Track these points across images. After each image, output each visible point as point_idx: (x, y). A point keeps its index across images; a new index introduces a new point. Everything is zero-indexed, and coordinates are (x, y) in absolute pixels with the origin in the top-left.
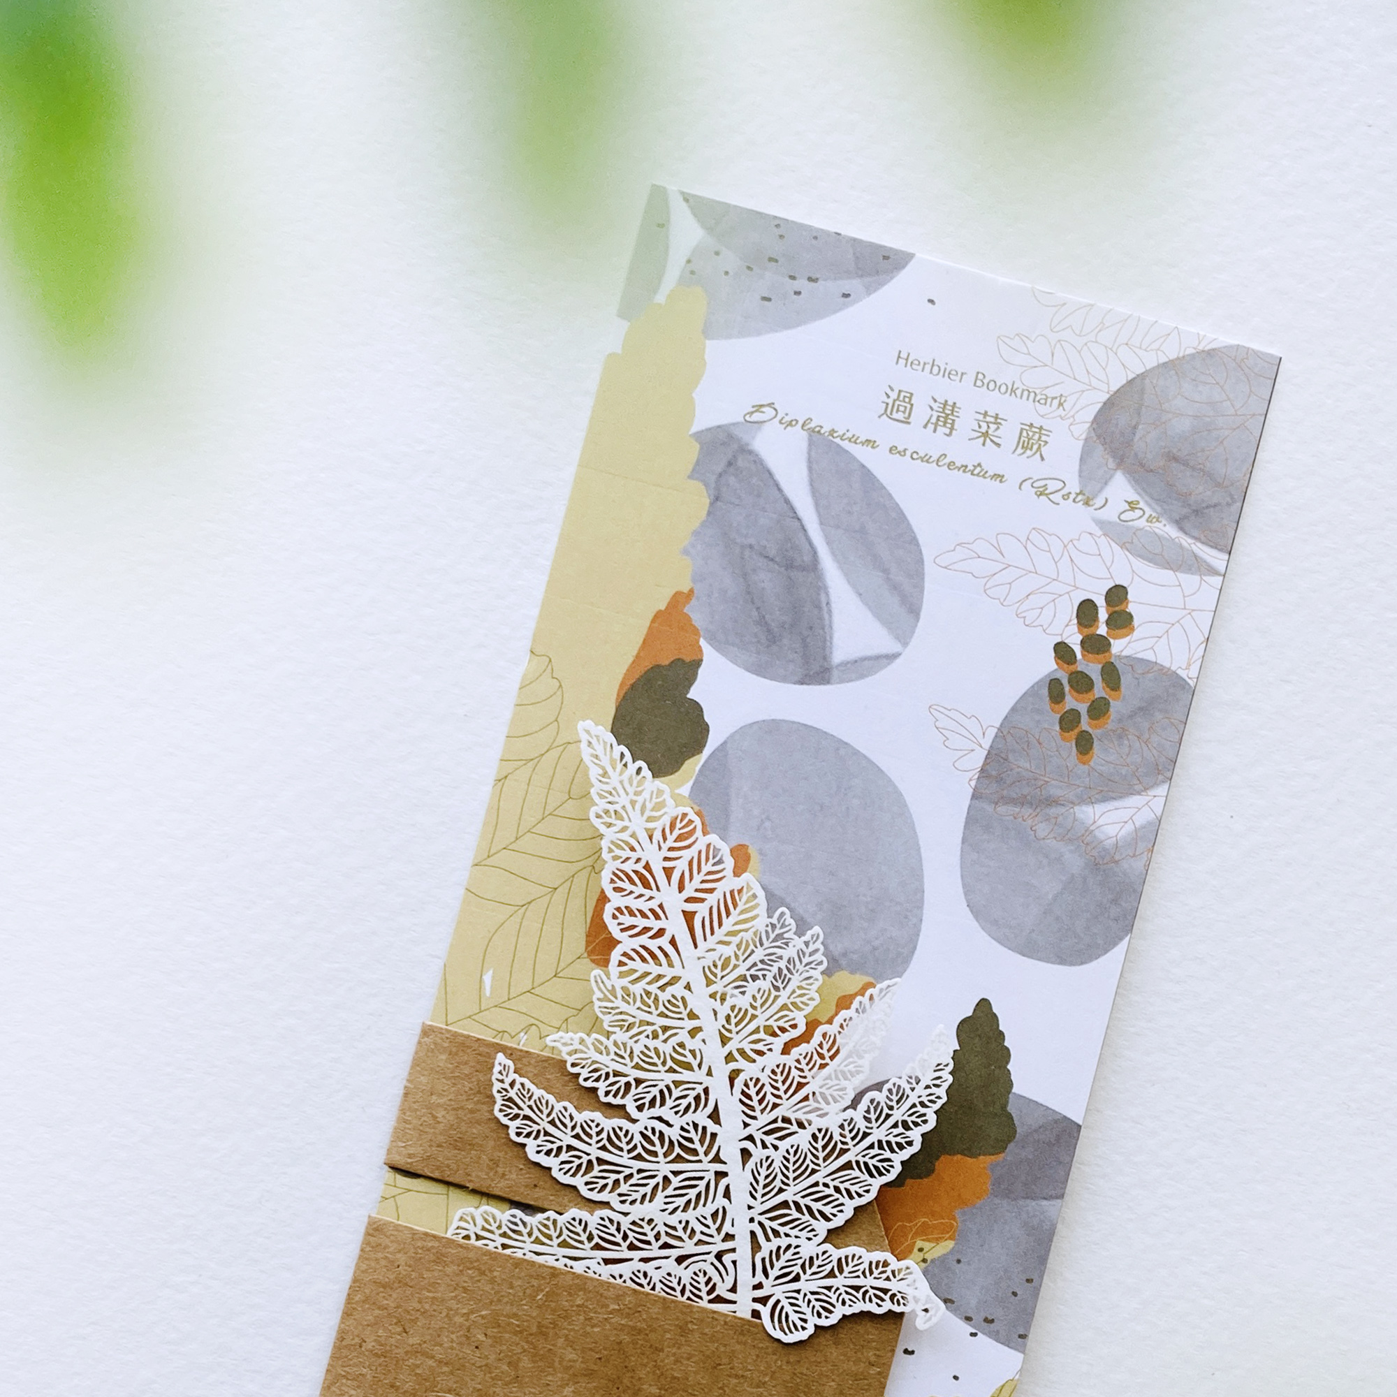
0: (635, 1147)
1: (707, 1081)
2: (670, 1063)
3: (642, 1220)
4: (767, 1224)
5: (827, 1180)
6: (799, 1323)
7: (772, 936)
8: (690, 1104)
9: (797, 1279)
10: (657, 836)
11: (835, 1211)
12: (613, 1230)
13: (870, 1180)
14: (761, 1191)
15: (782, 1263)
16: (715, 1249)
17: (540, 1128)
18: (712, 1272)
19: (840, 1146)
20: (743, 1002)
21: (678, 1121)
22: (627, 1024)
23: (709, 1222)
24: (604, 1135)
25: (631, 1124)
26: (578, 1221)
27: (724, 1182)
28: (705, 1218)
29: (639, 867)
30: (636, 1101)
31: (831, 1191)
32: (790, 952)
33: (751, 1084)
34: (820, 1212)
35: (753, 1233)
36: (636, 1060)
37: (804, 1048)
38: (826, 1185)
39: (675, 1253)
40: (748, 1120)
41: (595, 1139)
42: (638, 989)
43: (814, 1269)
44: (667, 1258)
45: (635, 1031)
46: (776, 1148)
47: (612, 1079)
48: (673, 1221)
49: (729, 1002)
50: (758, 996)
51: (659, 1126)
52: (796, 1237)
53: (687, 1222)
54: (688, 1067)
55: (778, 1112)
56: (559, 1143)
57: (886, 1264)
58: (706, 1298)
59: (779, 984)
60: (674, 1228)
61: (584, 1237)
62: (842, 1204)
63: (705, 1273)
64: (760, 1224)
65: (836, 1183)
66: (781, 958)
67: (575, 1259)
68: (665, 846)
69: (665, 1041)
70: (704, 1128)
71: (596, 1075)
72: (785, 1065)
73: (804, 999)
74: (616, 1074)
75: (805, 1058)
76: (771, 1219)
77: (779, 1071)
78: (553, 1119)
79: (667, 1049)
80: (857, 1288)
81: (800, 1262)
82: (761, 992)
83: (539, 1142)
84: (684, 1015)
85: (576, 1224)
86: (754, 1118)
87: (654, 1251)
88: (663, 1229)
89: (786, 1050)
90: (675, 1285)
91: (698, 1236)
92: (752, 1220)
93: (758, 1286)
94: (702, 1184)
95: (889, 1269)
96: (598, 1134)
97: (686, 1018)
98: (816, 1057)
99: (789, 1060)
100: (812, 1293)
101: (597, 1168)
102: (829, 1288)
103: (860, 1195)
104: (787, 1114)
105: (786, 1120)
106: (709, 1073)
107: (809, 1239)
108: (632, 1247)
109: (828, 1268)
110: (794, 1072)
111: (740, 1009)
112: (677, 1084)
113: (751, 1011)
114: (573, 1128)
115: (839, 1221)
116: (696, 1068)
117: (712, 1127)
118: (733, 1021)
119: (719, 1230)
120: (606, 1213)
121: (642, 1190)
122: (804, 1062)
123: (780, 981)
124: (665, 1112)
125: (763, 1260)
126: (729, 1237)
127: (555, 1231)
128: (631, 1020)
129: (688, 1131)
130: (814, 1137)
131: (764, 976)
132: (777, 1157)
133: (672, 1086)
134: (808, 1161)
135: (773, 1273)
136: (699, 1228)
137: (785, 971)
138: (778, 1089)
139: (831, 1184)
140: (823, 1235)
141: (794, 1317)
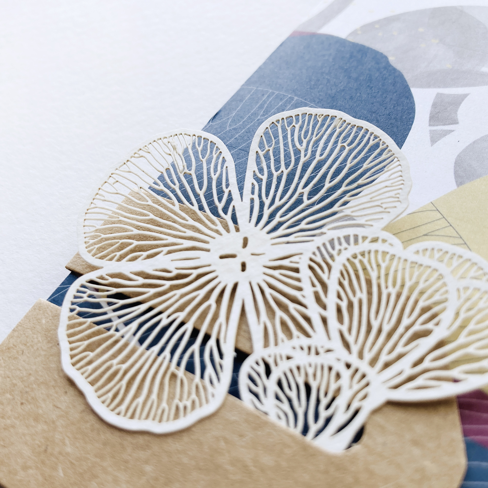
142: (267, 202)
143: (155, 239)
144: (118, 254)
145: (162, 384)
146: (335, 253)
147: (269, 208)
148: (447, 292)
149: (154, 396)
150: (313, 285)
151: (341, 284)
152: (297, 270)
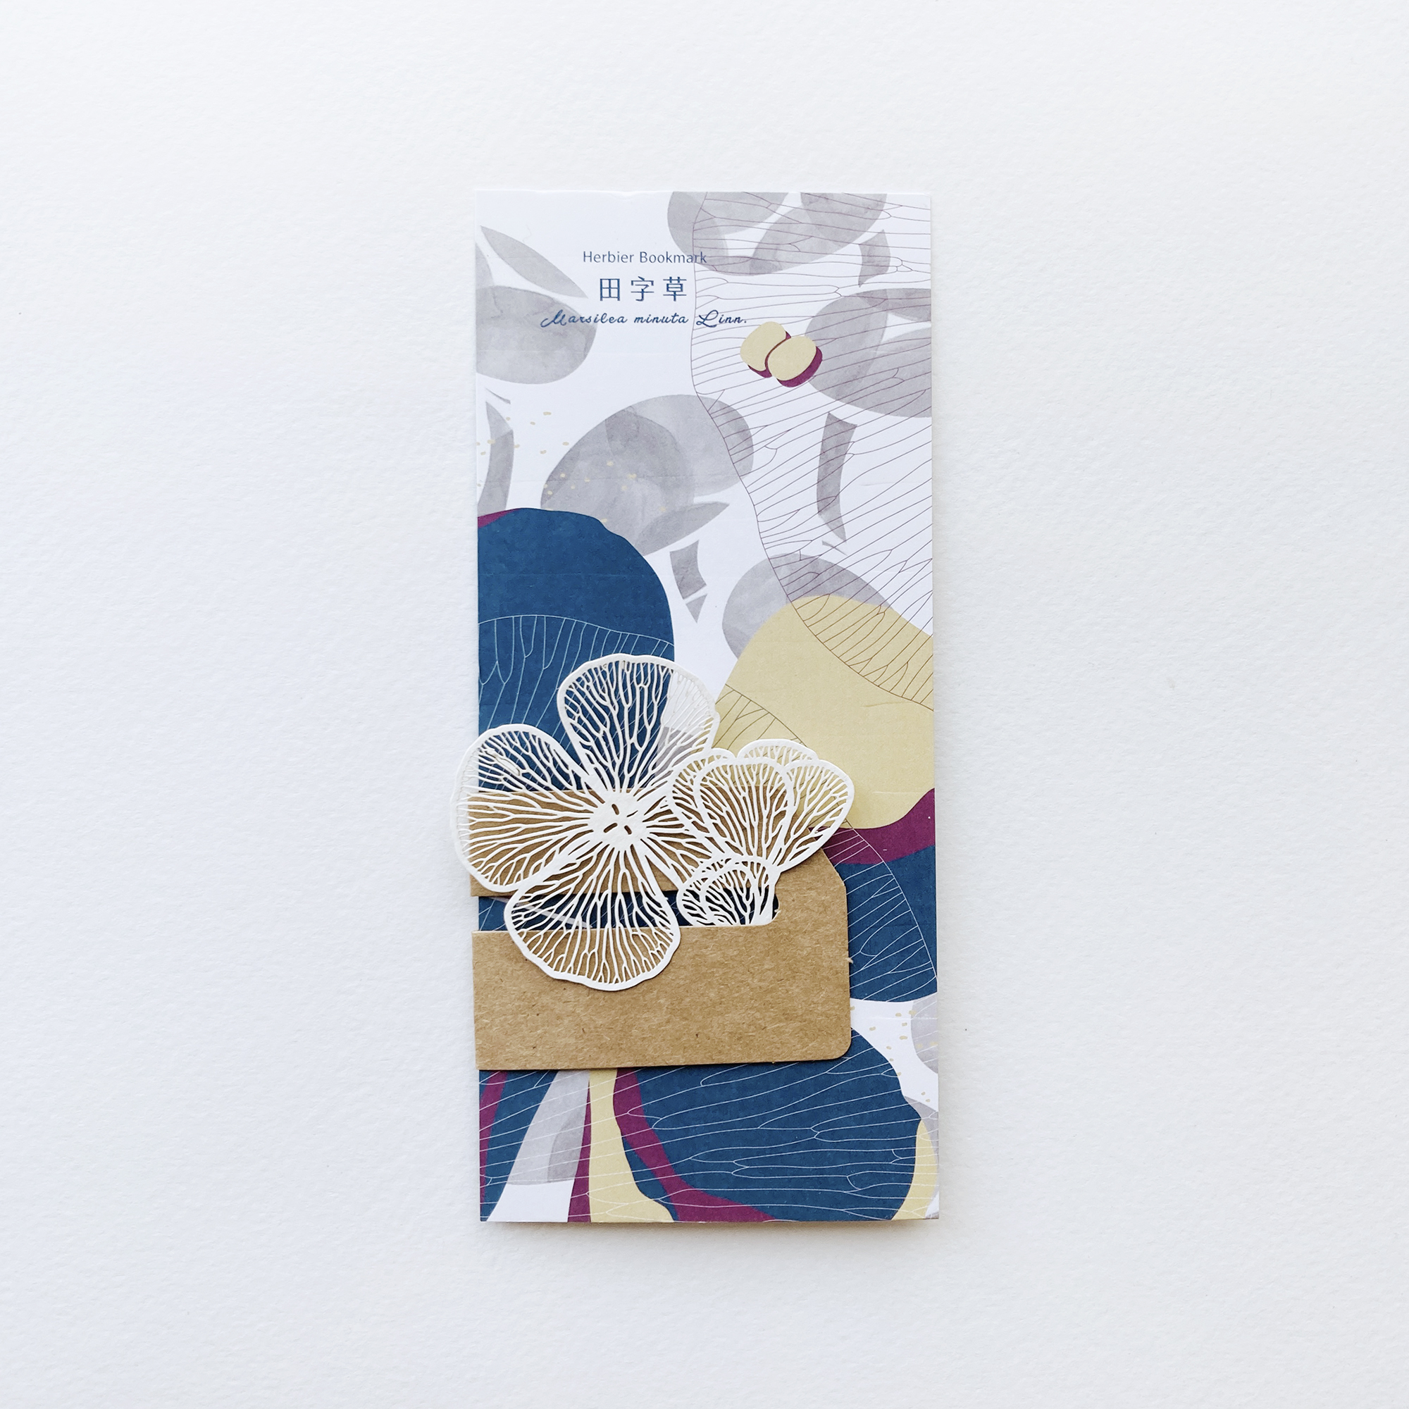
142: (609, 765)
143: (541, 843)
144: (521, 872)
145: (631, 946)
146: (689, 784)
147: (614, 768)
148: (781, 778)
149: (632, 957)
150: (689, 818)
151: (707, 807)
152: (669, 812)
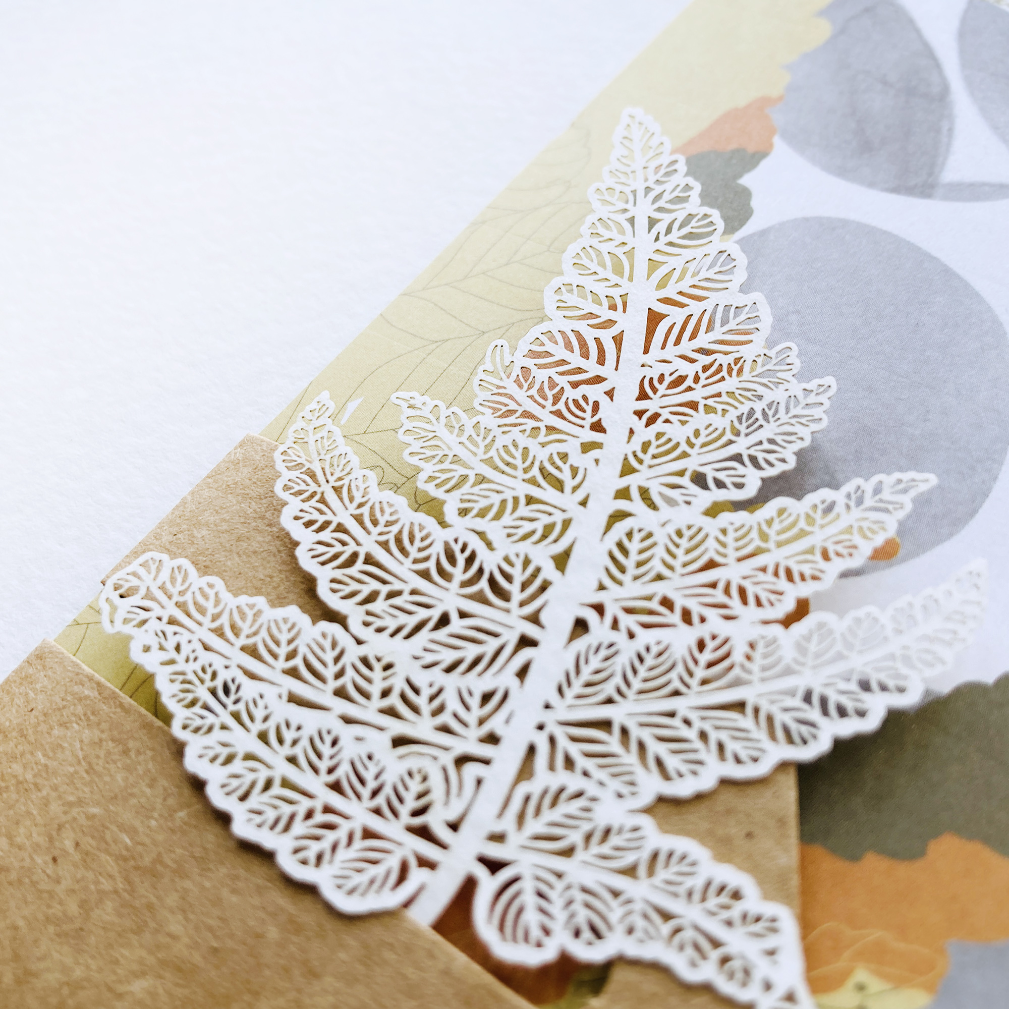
0: (427, 559)
1: (574, 511)
2: (535, 471)
3: (379, 660)
4: (563, 743)
5: (693, 716)
6: (535, 933)
7: (759, 370)
8: (533, 532)
9: (568, 852)
10: (661, 227)
11: (684, 768)
12: (329, 656)
13: (766, 743)
14: (577, 687)
15: (555, 815)
16: (461, 747)
17: (319, 490)
18: (436, 782)
19: (736, 671)
20: (677, 432)
21: (504, 547)
22: (504, 409)
23: (474, 702)
24: (395, 529)
25: (438, 527)
26: (289, 625)
27: (526, 653)
28: (471, 694)
29: (619, 252)
30: (462, 501)
31: (691, 734)
32: (778, 395)
33: (637, 537)
34: (659, 763)
35: (532, 750)
36: (492, 453)
37: (742, 517)
38: (687, 722)
39: (397, 728)
40: (607, 582)
41: (380, 528)
42: (542, 376)
43: (606, 849)
44: (381, 729)
45: (511, 420)
46: (631, 636)
47: (446, 465)
48: (421, 679)
49: (659, 426)
50: (703, 433)
51: (475, 543)
52: (601, 784)
53: (440, 691)
54: (559, 485)
55: (661, 589)
56: (329, 516)
57: (736, 895)
58: (406, 819)
59: (742, 429)
60: (417, 691)
61: (283, 651)
62: (700, 763)
63: (425, 779)
64: (552, 740)
65: (707, 727)
66: (760, 397)
67: (252, 676)
68: (663, 239)
69: (543, 445)
70: (538, 570)
71: (429, 453)
72: (700, 530)
73: (771, 457)
74: (456, 460)
75: (736, 530)
76: (574, 739)
77: (687, 534)
78: (341, 487)
79: (542, 455)
80: (667, 916)
81: (586, 827)
82: (711, 429)
83: (305, 507)
84: (588, 423)
85: (285, 628)
86: (620, 583)
87: (369, 711)
88: (399, 684)
89: (713, 511)
90: (368, 776)
91: (445, 718)
92: (541, 727)
93: (498, 838)
94: (492, 645)
95: (738, 908)
96: (389, 524)
97: (588, 426)
98: (754, 534)
99: (712, 526)
100: (585, 890)
101: (359, 565)
102: (616, 894)
103: (738, 760)
104: (672, 595)
105: (667, 603)
106: (584, 503)
107: (620, 796)
108: (340, 693)
109: (629, 859)
110: (711, 543)
111: (670, 440)
112: (530, 500)
113: (684, 447)
114: (360, 505)
115: (684, 788)
116: (568, 488)
117: (549, 571)
118: (652, 450)
119: (481, 722)
120: (334, 629)
121: (403, 618)
122: (731, 535)
123: (745, 425)
124: (495, 531)
125: (527, 799)
126: (492, 739)
127: (251, 627)
128: (513, 406)
129: (511, 564)
130: (701, 645)
131: (724, 411)
132: (627, 650)
133: (523, 501)
134: (673, 675)
135: (534, 826)
136: (453, 704)
137: (759, 415)
138: (674, 556)
139: (697, 724)
140: (647, 797)
141: (532, 918)
